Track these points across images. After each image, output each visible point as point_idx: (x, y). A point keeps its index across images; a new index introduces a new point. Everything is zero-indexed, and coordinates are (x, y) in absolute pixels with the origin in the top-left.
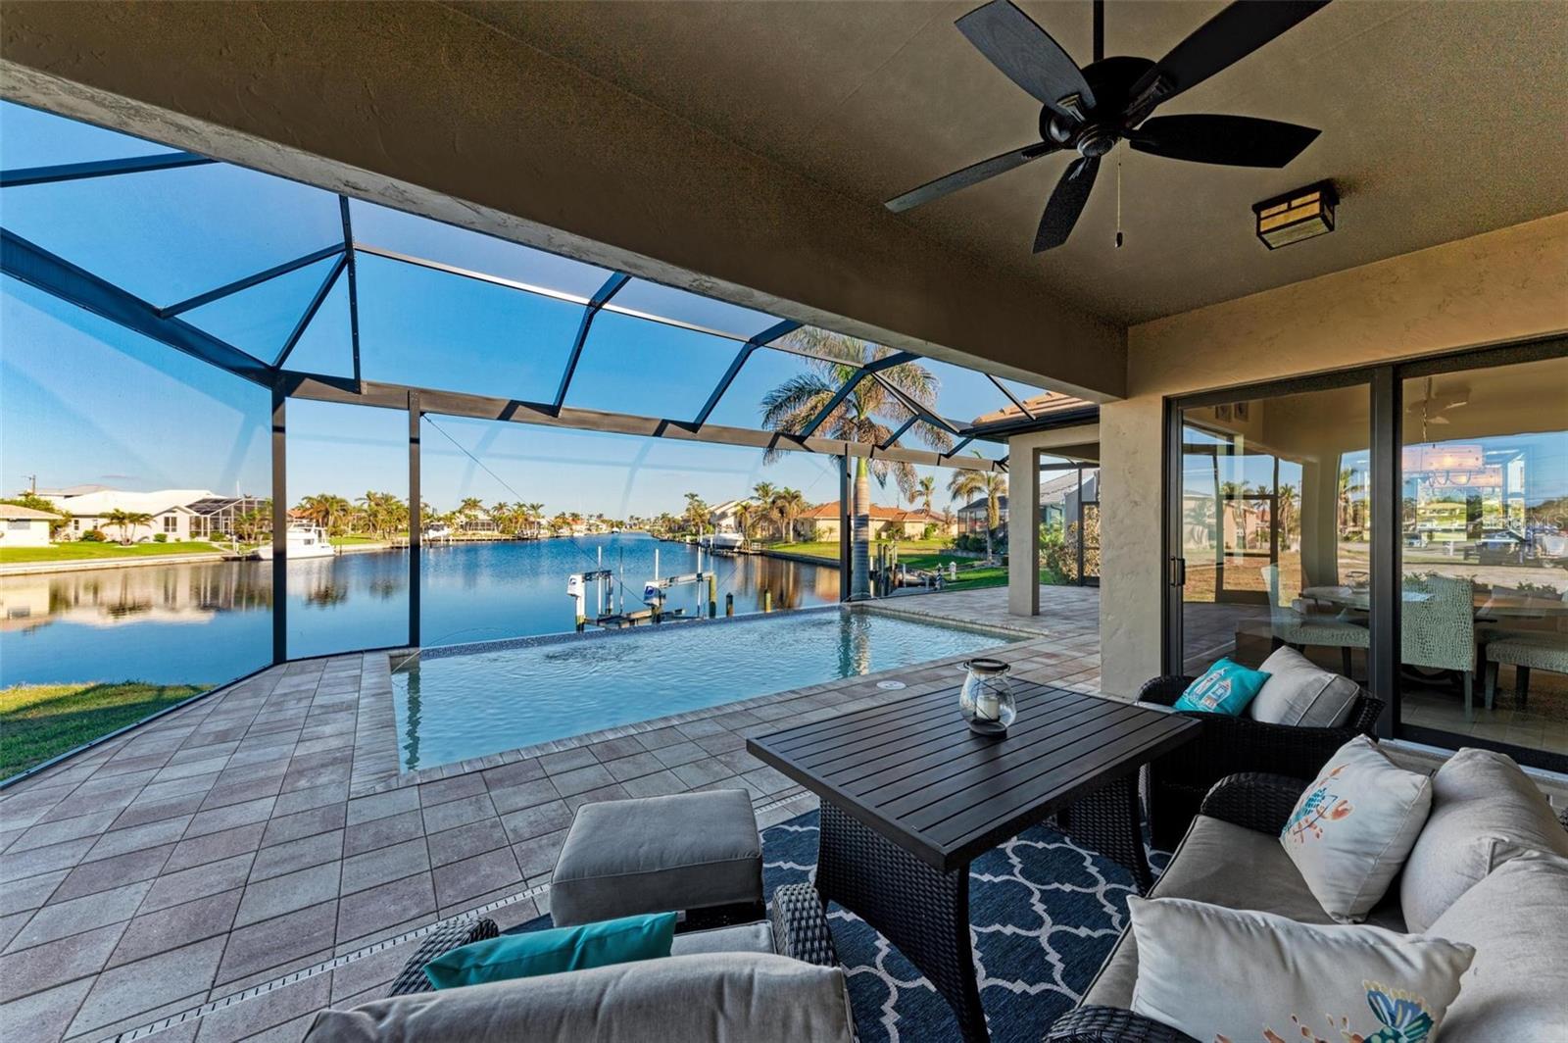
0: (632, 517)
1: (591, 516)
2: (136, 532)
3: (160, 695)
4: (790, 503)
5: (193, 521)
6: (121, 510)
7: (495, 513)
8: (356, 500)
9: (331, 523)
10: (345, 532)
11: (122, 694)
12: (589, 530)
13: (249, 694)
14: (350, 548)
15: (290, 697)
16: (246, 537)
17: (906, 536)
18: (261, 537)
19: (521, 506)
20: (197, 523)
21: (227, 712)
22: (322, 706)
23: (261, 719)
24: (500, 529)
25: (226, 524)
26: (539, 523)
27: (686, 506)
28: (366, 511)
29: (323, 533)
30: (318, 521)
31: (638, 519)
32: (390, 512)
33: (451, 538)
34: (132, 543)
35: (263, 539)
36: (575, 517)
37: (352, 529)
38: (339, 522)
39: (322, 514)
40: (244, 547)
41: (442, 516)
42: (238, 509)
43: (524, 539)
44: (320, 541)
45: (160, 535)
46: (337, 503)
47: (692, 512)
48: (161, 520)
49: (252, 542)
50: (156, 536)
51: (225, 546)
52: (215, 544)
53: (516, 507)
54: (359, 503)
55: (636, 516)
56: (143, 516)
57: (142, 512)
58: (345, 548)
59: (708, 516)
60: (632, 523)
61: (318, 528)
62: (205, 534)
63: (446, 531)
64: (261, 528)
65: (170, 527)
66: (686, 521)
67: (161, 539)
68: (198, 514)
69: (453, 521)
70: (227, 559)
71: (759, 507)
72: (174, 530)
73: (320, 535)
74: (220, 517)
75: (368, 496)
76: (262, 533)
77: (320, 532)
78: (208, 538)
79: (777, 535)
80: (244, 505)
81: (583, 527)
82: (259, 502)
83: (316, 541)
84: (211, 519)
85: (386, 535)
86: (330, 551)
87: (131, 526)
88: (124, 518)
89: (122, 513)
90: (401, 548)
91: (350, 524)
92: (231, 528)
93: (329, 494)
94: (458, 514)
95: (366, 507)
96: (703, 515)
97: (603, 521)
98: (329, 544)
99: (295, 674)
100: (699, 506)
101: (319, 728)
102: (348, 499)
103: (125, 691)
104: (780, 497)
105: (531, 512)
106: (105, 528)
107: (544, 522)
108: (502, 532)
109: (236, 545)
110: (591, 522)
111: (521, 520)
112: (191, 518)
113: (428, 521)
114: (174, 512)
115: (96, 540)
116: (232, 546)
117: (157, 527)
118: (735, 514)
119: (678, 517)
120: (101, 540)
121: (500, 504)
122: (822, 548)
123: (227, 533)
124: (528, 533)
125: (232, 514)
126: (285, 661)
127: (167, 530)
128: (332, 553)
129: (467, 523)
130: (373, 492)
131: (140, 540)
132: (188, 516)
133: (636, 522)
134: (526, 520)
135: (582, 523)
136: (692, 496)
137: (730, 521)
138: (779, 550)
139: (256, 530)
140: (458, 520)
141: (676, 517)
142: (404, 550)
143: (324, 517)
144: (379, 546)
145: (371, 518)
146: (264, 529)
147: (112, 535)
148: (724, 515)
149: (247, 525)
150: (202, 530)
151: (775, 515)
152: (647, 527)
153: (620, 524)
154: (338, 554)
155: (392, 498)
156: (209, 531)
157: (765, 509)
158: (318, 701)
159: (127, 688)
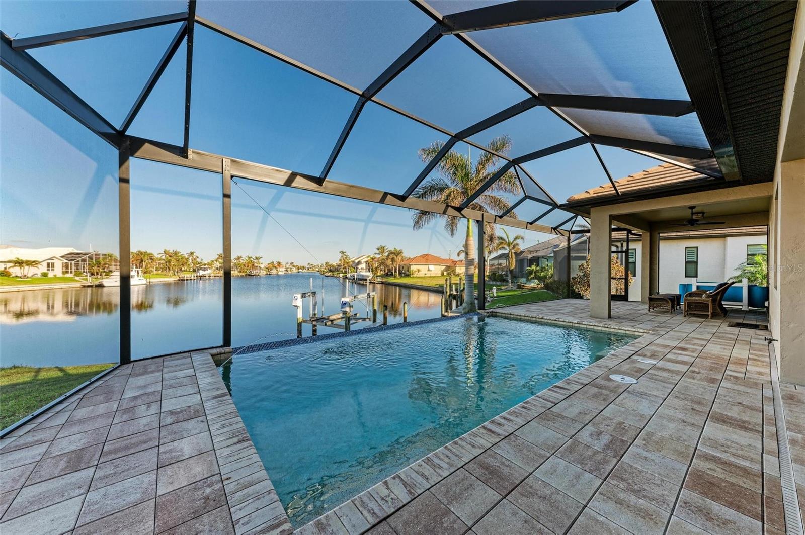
0: (309, 264)
1: (287, 263)
2: (29, 271)
3: (36, 376)
4: (397, 256)
5: (64, 265)
6: (20, 258)
7: (236, 262)
8: (158, 254)
9: (144, 266)
10: (152, 271)
11: (8, 375)
12: (287, 270)
13: (101, 398)
14: (155, 280)
15: (139, 402)
16: (95, 274)
17: (457, 273)
18: (104, 274)
19: (250, 258)
20: (67, 266)
21: (82, 421)
22: (172, 413)
23: (115, 432)
24: (239, 270)
25: (84, 267)
26: (259, 267)
27: (340, 258)
28: (164, 260)
29: (140, 272)
30: (137, 265)
31: (312, 265)
32: (178, 261)
33: (212, 275)
34: (28, 277)
35: (105, 275)
36: (279, 263)
37: (156, 270)
38: (149, 266)
39: (140, 261)
40: (94, 279)
41: (206, 263)
42: (91, 258)
43: (252, 275)
44: (138, 276)
45: (45, 273)
46: (148, 255)
47: (343, 261)
48: (45, 264)
49: (99, 277)
50: (42, 273)
51: (83, 279)
52: (77, 278)
53: (247, 258)
54: (160, 256)
55: (311, 264)
56: (34, 262)
57: (33, 260)
58: (152, 280)
59: (351, 263)
60: (309, 267)
61: (137, 269)
62: (71, 272)
63: (209, 271)
64: (104, 269)
65: (51, 268)
66: (340, 266)
67: (45, 275)
68: (67, 261)
69: (212, 266)
70: (84, 286)
71: (380, 258)
72: (53, 270)
73: (138, 273)
74: (80, 262)
75: (164, 252)
76: (104, 272)
77: (138, 271)
78: (73, 274)
79: (389, 273)
80: (94, 256)
81: (283, 269)
82: (103, 255)
83: (136, 276)
84: (75, 264)
85: (176, 273)
86: (144, 281)
87: (26, 268)
88: (22, 263)
89: (21, 260)
90: (184, 280)
91: (155, 267)
92: (87, 269)
93: (143, 250)
94: (215, 262)
95: (163, 258)
96: (349, 263)
97: (294, 266)
98: (143, 278)
99: (140, 374)
100: (346, 258)
101: (176, 444)
102: (154, 253)
103: (11, 373)
104: (391, 253)
105: (255, 261)
106: (11, 269)
107: (262, 266)
108: (240, 272)
109: (90, 279)
110: (287, 266)
111: (250, 265)
112: (63, 263)
113: (199, 265)
114: (53, 260)
115: (5, 276)
116: (87, 279)
117: (43, 268)
118: (366, 262)
119: (334, 264)
120: (9, 275)
121: (238, 257)
122: (415, 280)
123: (84, 272)
124: (254, 272)
125: (87, 261)
126: (130, 362)
127: (48, 270)
128: (146, 283)
129: (220, 267)
130: (167, 250)
131: (32, 276)
132: (61, 262)
133: (311, 266)
134: (253, 265)
135: (283, 267)
136: (343, 253)
137: (363, 266)
138: (392, 281)
139: (101, 270)
140: (215, 265)
141: (333, 264)
142: (185, 281)
143: (140, 263)
144: (172, 279)
145: (167, 264)
146: (106, 270)
147: (15, 273)
148: (359, 263)
149: (96, 267)
150: (70, 270)
151: (389, 262)
152: (317, 269)
153: (303, 268)
154: (149, 283)
155: (178, 253)
156: (73, 270)
157: (383, 259)
158: (168, 405)
159: (12, 371)
